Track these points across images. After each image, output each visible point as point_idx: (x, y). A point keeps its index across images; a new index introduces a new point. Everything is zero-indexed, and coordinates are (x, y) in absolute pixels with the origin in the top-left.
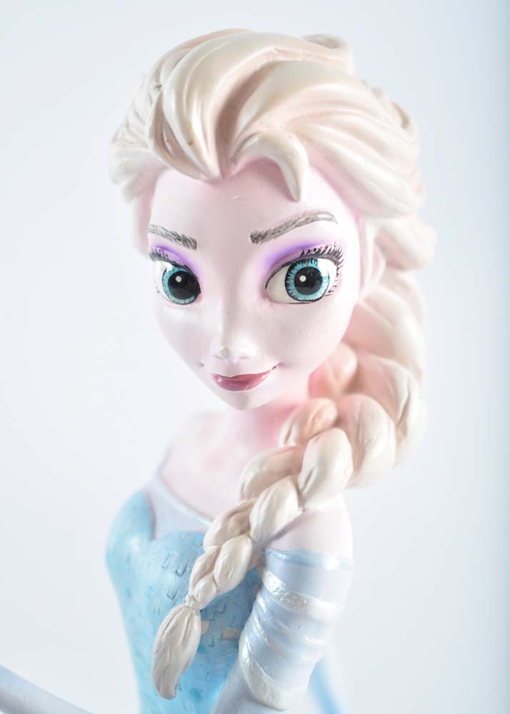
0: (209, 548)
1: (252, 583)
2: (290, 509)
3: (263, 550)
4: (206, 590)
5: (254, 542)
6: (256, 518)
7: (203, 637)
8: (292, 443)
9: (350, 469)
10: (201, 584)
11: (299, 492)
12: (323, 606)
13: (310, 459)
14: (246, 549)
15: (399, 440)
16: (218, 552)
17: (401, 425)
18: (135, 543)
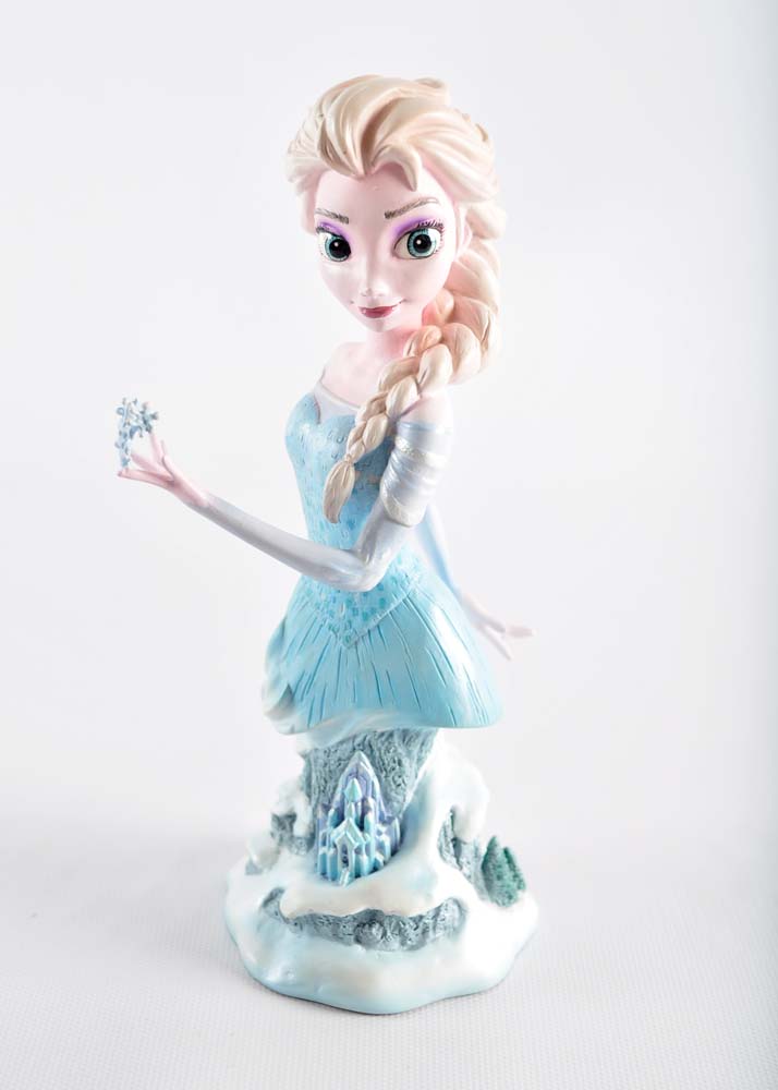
0: (359, 423)
1: (388, 445)
2: (412, 396)
3: (395, 423)
4: (358, 450)
5: (389, 418)
6: (390, 403)
7: (356, 483)
8: (412, 354)
9: (451, 370)
10: (354, 447)
11: (418, 385)
12: (433, 457)
13: (425, 363)
14: (384, 423)
15: (483, 353)
16: (365, 425)
17: (484, 342)
18: (306, 428)
